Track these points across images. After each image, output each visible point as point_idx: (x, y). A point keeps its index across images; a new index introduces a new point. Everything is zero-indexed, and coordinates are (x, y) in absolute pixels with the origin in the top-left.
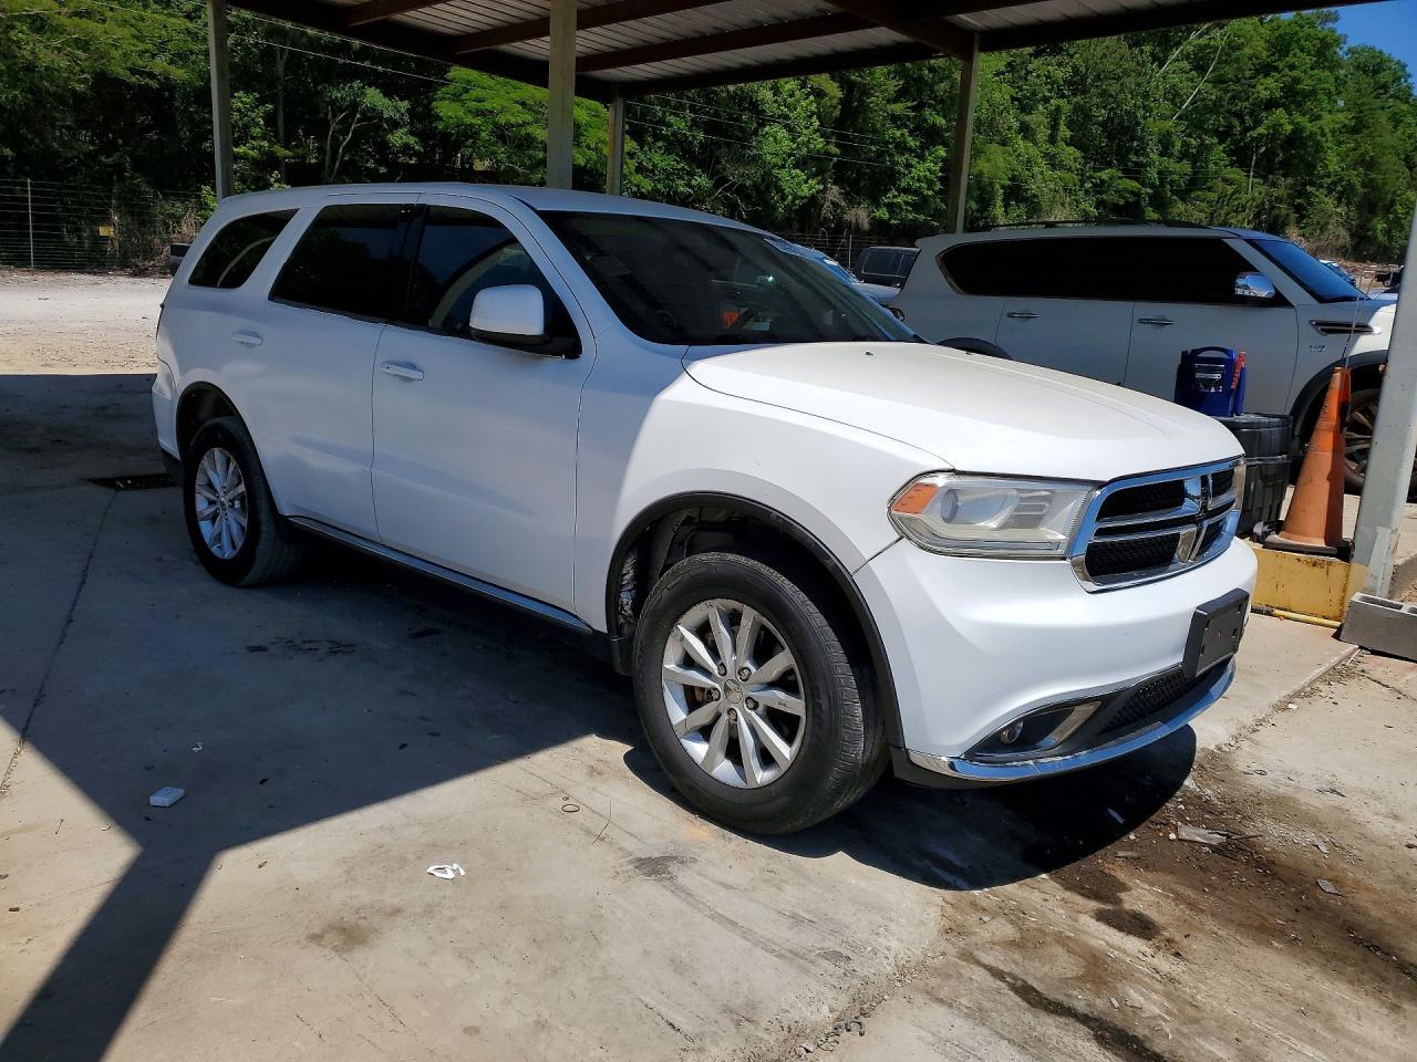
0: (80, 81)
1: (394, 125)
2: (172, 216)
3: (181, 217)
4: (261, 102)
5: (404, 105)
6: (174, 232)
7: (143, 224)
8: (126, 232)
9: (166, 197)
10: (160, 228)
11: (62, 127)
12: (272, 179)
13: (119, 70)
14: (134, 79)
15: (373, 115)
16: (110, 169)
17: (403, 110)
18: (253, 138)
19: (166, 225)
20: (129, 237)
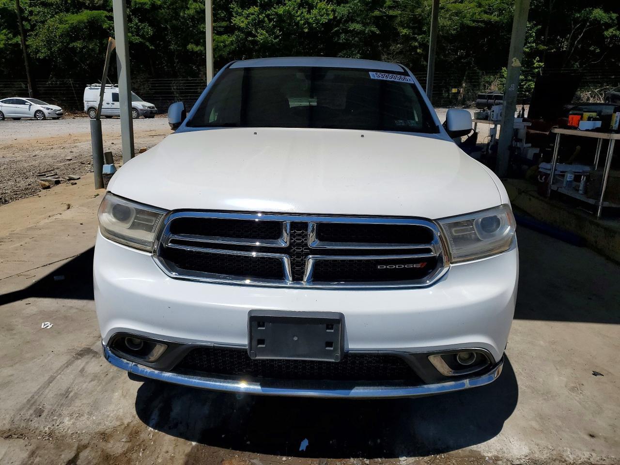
0: (454, 30)
1: (608, 26)
2: (487, 82)
3: (492, 82)
4: (536, 25)
5: (614, 16)
6: (487, 89)
7: (474, 86)
8: (467, 91)
9: (487, 73)
10: (482, 88)
11: (449, 49)
12: (535, 61)
13: (468, 22)
14: (474, 24)
15: (596, 22)
16: (465, 64)
17: (614, 18)
18: (529, 43)
19: (485, 86)
20: (468, 92)
